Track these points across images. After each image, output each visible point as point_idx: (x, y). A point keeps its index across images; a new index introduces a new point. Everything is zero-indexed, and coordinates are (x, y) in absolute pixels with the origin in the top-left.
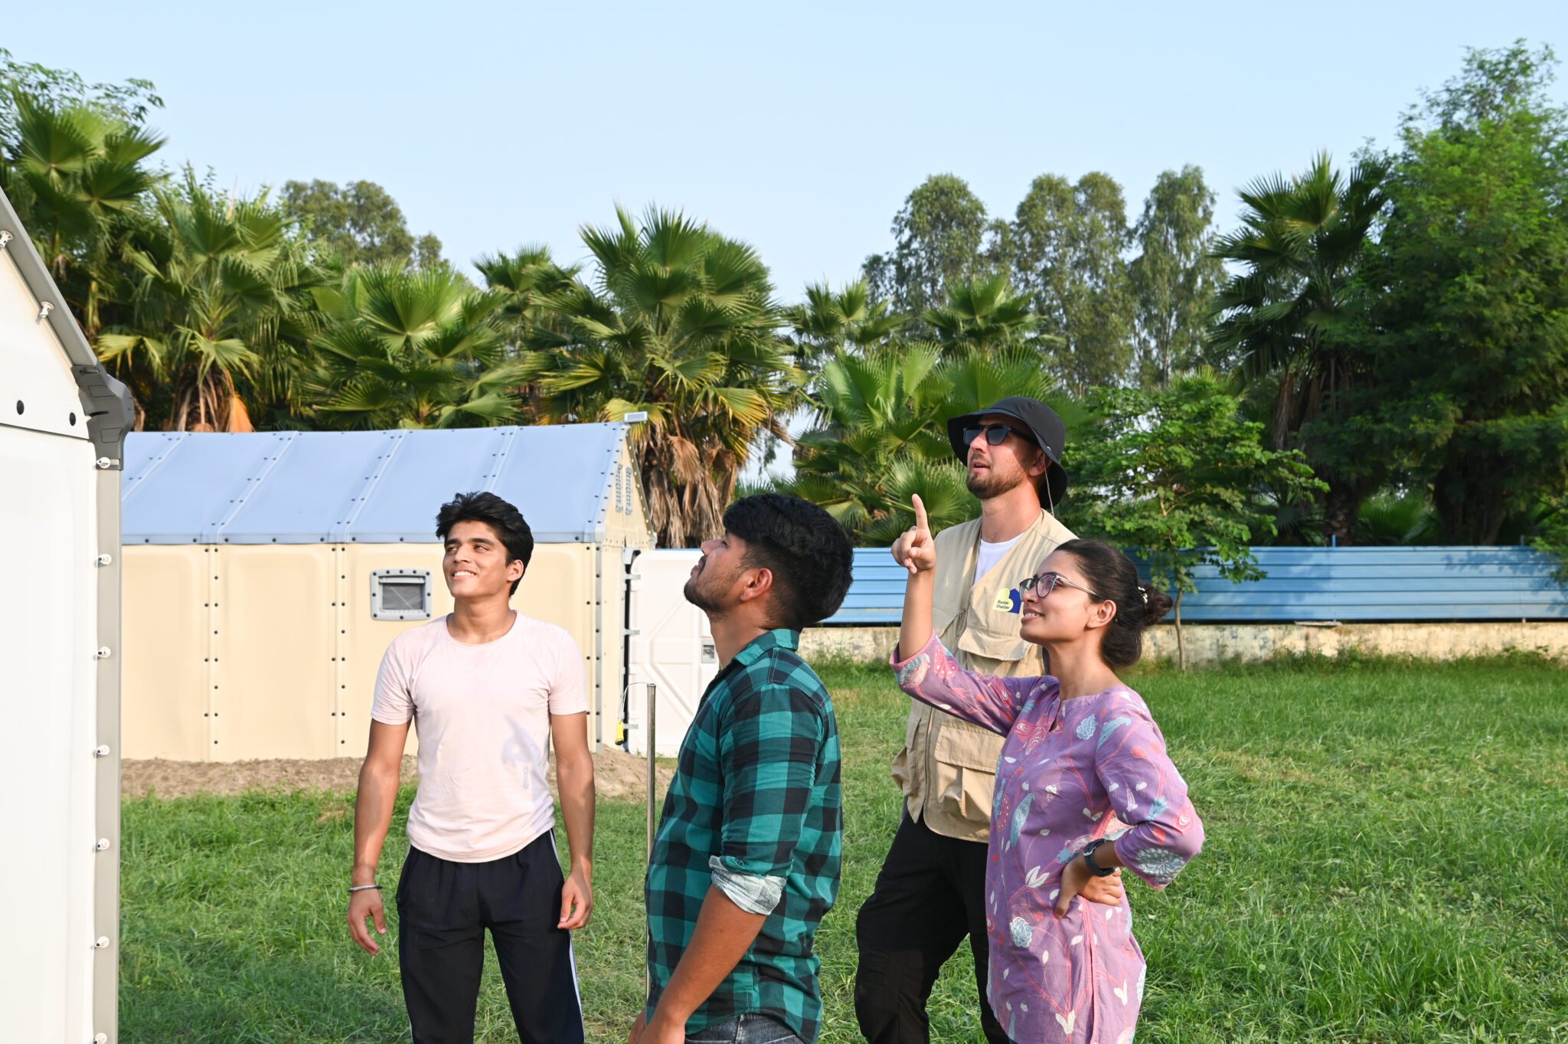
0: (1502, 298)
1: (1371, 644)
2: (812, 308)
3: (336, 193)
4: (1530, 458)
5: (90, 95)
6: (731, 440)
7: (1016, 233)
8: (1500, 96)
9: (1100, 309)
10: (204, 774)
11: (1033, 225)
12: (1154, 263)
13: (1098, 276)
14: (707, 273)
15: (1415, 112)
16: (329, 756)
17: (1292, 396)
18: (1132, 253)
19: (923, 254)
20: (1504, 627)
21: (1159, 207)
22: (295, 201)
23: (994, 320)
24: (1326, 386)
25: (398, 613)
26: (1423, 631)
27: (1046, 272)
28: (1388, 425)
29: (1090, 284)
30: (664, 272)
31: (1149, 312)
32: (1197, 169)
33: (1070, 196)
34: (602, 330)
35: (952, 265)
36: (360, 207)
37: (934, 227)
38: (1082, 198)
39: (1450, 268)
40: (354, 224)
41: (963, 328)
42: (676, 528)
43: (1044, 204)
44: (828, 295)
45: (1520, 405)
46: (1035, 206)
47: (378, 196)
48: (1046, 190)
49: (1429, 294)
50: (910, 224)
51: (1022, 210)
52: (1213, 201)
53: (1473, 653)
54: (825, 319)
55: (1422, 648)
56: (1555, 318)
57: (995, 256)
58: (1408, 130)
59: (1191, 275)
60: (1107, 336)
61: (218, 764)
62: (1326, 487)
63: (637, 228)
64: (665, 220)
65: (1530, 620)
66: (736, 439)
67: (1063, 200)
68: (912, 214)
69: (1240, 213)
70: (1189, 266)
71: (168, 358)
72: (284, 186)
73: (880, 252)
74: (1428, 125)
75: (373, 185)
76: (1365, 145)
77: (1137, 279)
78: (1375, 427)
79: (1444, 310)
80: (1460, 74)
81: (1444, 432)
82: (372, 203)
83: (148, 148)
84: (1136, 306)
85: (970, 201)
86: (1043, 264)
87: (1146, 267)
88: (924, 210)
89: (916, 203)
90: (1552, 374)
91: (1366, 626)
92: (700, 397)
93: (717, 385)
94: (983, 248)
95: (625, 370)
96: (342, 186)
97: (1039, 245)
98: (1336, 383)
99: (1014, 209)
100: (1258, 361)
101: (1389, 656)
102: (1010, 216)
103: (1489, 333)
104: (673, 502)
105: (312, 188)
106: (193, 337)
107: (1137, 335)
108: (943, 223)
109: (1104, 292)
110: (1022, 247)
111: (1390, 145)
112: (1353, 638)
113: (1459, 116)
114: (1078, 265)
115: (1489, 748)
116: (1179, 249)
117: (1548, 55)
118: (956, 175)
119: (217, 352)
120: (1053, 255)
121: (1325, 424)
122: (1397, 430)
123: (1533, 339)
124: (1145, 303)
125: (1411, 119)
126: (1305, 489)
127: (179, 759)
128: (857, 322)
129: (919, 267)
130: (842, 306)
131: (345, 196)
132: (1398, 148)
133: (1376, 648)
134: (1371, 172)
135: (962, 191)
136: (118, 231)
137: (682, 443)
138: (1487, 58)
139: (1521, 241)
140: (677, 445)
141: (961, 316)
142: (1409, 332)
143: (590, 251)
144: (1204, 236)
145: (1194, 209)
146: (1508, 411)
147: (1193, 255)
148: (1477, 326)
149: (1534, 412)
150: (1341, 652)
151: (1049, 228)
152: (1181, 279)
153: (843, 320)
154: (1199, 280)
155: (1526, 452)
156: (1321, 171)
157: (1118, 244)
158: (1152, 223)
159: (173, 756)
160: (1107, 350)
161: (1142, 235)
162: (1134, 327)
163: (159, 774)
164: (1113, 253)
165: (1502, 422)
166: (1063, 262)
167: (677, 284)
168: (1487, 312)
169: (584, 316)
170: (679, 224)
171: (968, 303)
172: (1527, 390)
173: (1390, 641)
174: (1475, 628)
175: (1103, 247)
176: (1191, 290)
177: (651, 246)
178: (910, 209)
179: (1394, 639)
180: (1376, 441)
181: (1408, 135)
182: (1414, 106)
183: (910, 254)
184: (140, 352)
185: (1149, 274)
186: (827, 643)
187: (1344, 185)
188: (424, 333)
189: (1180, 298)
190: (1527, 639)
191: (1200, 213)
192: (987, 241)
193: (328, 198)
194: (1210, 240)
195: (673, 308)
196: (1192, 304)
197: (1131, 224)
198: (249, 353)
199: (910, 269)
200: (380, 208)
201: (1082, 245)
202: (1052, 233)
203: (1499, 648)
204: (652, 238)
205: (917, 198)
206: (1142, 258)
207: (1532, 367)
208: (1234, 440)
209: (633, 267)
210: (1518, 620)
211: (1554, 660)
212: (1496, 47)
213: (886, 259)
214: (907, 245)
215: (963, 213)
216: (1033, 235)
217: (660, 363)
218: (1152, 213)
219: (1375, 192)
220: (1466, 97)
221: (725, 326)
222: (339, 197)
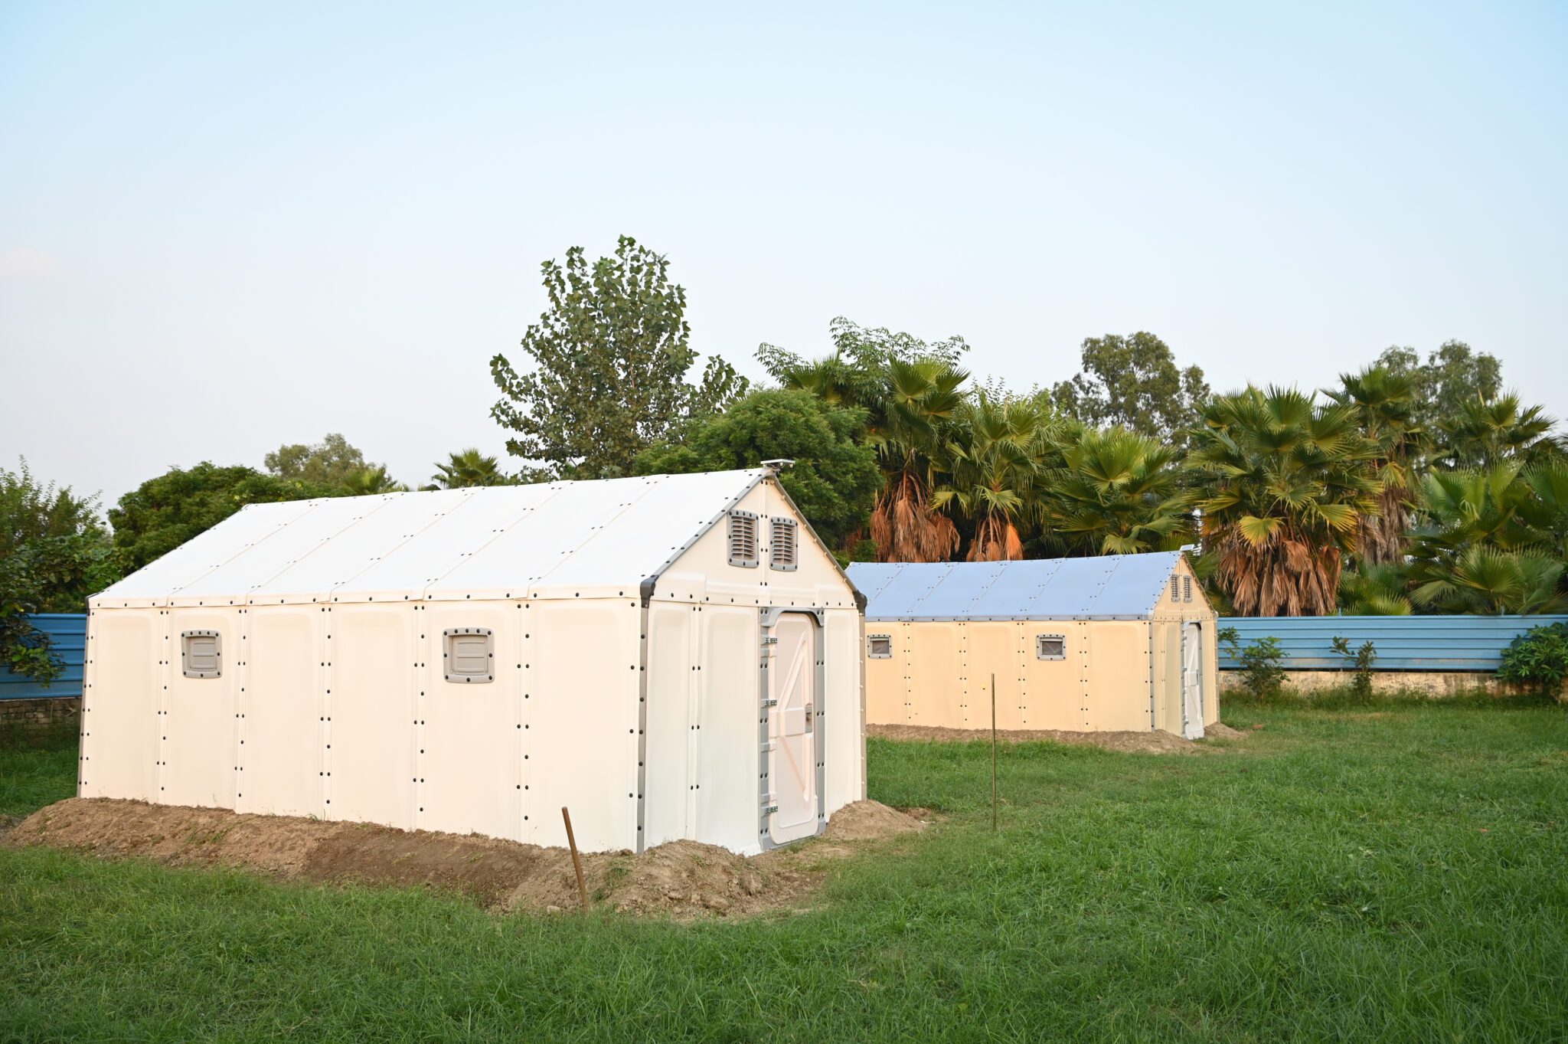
3: (1122, 342)
5: (930, 350)
6: (1341, 539)
10: (960, 735)
14: (1311, 427)
16: (1019, 729)
22: (1092, 352)
25: (1050, 657)
34: (1237, 472)
36: (1138, 350)
40: (1137, 364)
42: (1294, 603)
47: (1152, 342)
61: (967, 730)
71: (971, 505)
72: (1083, 342)
75: (1148, 334)
82: (1148, 348)
83: (960, 379)
92: (1306, 512)
93: (1323, 503)
96: (1126, 338)
104: (1291, 585)
105: (1104, 341)
106: (984, 492)
119: (998, 500)
127: (950, 727)
131: (1128, 343)
136: (943, 432)
137: (1294, 544)
140: (1290, 546)
159: (948, 726)
163: (940, 734)
184: (955, 500)
186: (1408, 683)
188: (1121, 480)
193: (1116, 347)
195: (1286, 453)
198: (1015, 499)
200: (1154, 351)
217: (1274, 492)
222: (1124, 345)
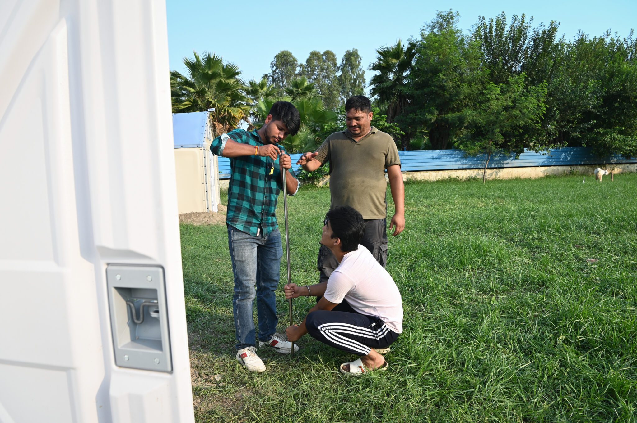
0: (449, 80)
1: (415, 177)
2: (251, 87)
4: (456, 125)
6: (232, 124)
7: (306, 68)
8: (445, 25)
9: (331, 90)
11: (311, 65)
12: (345, 76)
13: (329, 80)
14: (223, 72)
15: (424, 28)
17: (392, 109)
18: (339, 74)
19: (279, 74)
20: (448, 171)
21: (346, 60)
23: (304, 90)
24: (401, 106)
26: (428, 173)
27: (315, 79)
28: (420, 116)
29: (327, 83)
30: (210, 72)
31: (344, 91)
32: (356, 50)
33: (321, 57)
34: (192, 90)
35: (288, 77)
37: (283, 66)
38: (324, 58)
39: (435, 71)
41: (295, 93)
43: (314, 59)
44: (255, 84)
45: (453, 110)
46: (311, 60)
48: (314, 55)
49: (430, 79)
50: (276, 65)
51: (308, 61)
52: (361, 59)
53: (441, 179)
54: (255, 90)
55: (428, 178)
56: (463, 86)
57: (300, 74)
58: (422, 33)
59: (355, 80)
60: (333, 97)
62: (404, 133)
63: (201, 59)
64: (210, 57)
65: (455, 169)
66: (234, 124)
67: (319, 58)
68: (276, 62)
69: (377, 57)
70: (355, 77)
73: (267, 73)
74: (427, 32)
76: (410, 38)
77: (341, 81)
78: (416, 117)
79: (435, 83)
80: (435, 18)
81: (434, 118)
84: (340, 89)
85: (292, 58)
86: (314, 77)
87: (343, 77)
88: (279, 60)
89: (277, 58)
90: (461, 102)
91: (414, 172)
92: (223, 110)
93: (228, 107)
94: (297, 72)
95: (199, 102)
97: (313, 71)
98: (404, 105)
99: (305, 61)
100: (383, 99)
101: (420, 180)
102: (304, 63)
103: (446, 90)
107: (340, 97)
108: (285, 64)
109: (332, 85)
110: (308, 72)
111: (417, 38)
112: (410, 176)
113: (435, 30)
114: (324, 77)
115: (457, 200)
116: (352, 73)
117: (458, 14)
118: (289, 51)
120: (317, 74)
121: (402, 116)
122: (422, 117)
123: (457, 92)
124: (343, 88)
125: (423, 30)
126: (398, 134)
128: (264, 91)
129: (279, 78)
130: (260, 86)
132: (420, 38)
133: (416, 178)
134: (412, 45)
135: (290, 55)
137: (218, 124)
138: (442, 14)
139: (454, 64)
140: (217, 125)
141: (295, 89)
142: (425, 90)
143: (186, 66)
144: (359, 69)
145: (356, 61)
146: (450, 112)
147: (356, 74)
148: (443, 88)
149: (456, 112)
150: (407, 180)
151: (316, 66)
152: (352, 81)
153: (260, 91)
154: (358, 81)
155: (455, 123)
156: (399, 44)
157: (335, 71)
158: (344, 65)
160: (333, 101)
161: (341, 69)
162: (340, 95)
164: (334, 73)
165: (449, 115)
166: (320, 76)
167: (214, 75)
168: (446, 84)
169: (186, 86)
170: (214, 57)
171: (296, 85)
172: (455, 106)
173: (420, 176)
174: (441, 172)
175: (331, 72)
176: (355, 84)
177: (206, 64)
178: (275, 60)
179: (421, 176)
180: (416, 121)
181: (422, 35)
182: (424, 26)
183: (276, 74)
185: (344, 79)
187: (405, 49)
189: (353, 86)
190: (454, 174)
191: (358, 63)
192: (298, 70)
194: (360, 70)
195: (214, 83)
196: (356, 88)
197: (338, 65)
199: (276, 78)
201: (325, 71)
202: (316, 68)
203: (447, 177)
204: (206, 62)
205: (277, 57)
206: (342, 75)
207: (456, 100)
208: (379, 120)
209: (200, 70)
210: (452, 170)
211: (461, 180)
212: (445, 11)
213: (269, 75)
214: (275, 71)
215: (291, 61)
216: (311, 68)
217: (211, 100)
218: (344, 62)
219: (413, 51)
220: (437, 25)
221: (229, 89)
